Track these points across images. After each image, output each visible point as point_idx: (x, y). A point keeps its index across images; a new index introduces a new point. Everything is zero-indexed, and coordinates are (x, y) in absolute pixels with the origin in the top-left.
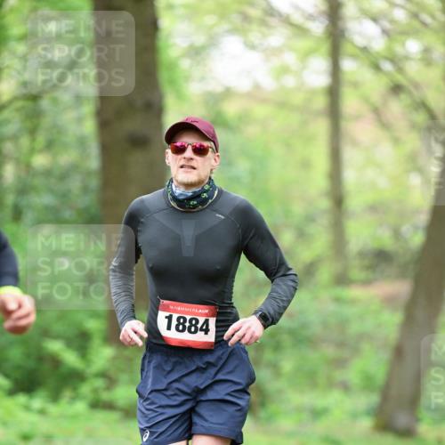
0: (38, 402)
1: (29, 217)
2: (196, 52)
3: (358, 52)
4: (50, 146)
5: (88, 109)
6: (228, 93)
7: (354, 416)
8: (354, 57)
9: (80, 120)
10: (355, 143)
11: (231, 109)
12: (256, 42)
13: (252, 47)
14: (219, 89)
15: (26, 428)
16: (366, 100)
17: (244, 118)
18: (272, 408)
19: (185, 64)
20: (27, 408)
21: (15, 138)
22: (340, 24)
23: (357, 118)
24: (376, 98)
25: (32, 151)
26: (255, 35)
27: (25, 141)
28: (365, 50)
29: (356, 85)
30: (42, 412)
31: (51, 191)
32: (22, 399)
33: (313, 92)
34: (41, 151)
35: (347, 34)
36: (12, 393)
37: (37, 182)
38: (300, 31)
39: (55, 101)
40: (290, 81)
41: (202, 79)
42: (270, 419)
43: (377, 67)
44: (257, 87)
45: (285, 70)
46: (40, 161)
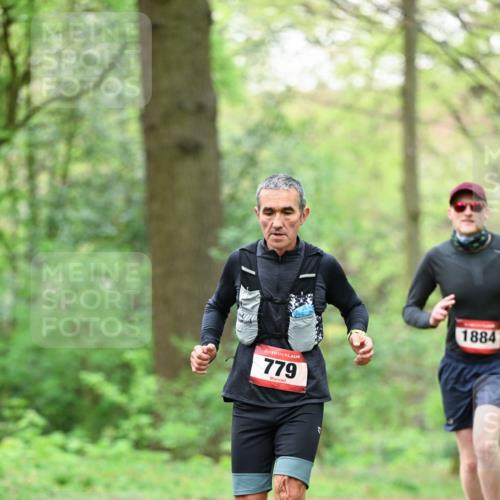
0: (74, 443)
4: (89, 153)
5: (133, 112)
6: (290, 94)
9: (122, 124)
11: (293, 112)
12: (321, 37)
13: (317, 43)
14: (280, 88)
15: (62, 471)
19: (240, 62)
20: (64, 448)
21: (50, 144)
25: (69, 160)
27: (61, 148)
30: (80, 452)
36: (46, 432)
37: (74, 193)
41: (262, 79)
45: (352, 69)
46: (79, 170)
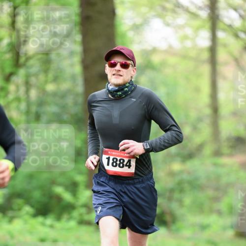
0: (49, 221)
1: (44, 118)
2: (136, 28)
3: (226, 27)
4: (56, 79)
5: (77, 59)
6: (154, 50)
7: (224, 229)
8: (224, 30)
9: (72, 65)
10: (225, 78)
11: (156, 59)
12: (170, 22)
13: (168, 25)
14: (150, 48)
15: (42, 235)
16: (231, 54)
17: (164, 64)
18: (179, 224)
19: (130, 34)
20: (43, 224)
21: (36, 75)
22: (216, 12)
23: (226, 64)
24: (236, 53)
25: (46, 82)
26: (169, 18)
27: (42, 77)
28: (230, 26)
29: (225, 46)
30: (51, 226)
31: (56, 104)
32: (40, 219)
33: (201, 50)
34: (51, 82)
35: (220, 17)
36: (35, 215)
38: (194, 16)
39: (58, 55)
40: (189, 44)
41: (140, 43)
42: (178, 230)
43: (236, 36)
44: (170, 47)
45: (185, 37)
46: (50, 87)
